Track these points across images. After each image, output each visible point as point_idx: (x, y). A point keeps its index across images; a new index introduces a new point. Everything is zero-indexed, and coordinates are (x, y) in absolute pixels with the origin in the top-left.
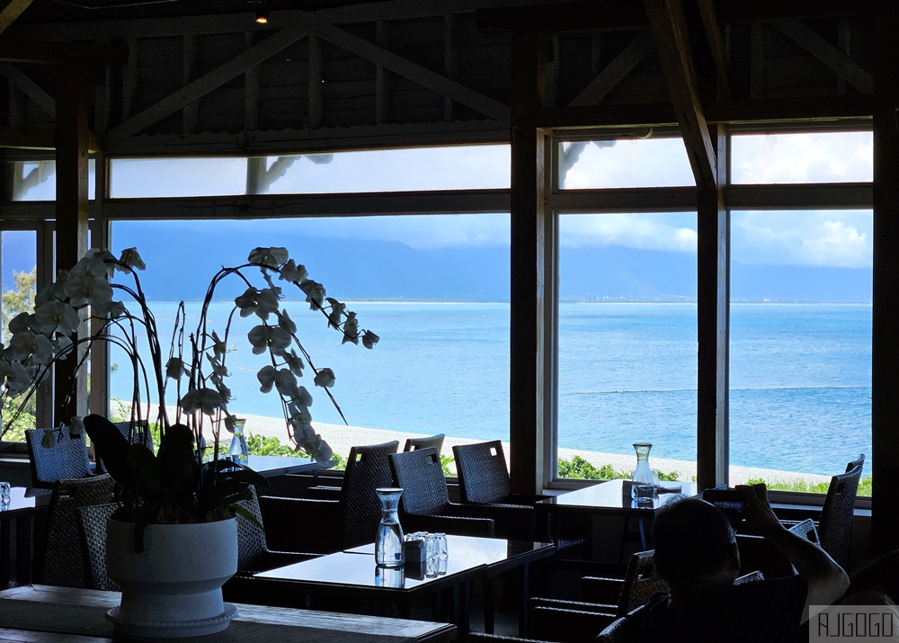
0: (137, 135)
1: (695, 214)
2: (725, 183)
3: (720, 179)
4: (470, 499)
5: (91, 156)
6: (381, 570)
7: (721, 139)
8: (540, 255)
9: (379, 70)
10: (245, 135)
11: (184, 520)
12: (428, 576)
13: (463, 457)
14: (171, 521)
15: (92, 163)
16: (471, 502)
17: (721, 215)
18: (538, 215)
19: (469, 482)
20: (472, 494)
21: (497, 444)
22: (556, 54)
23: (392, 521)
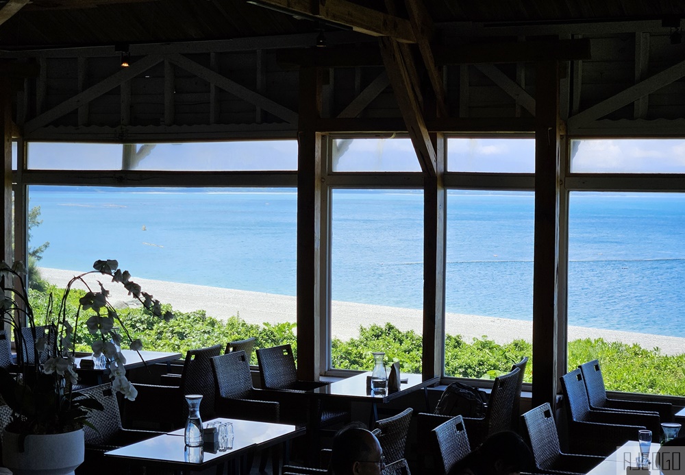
0: (46, 126)
1: (423, 191)
2: (443, 170)
3: (438, 168)
4: (268, 385)
5: (14, 140)
6: (188, 447)
7: (440, 141)
8: (317, 218)
9: (212, 86)
10: (121, 128)
11: (50, 432)
12: (220, 451)
13: (263, 357)
14: (41, 433)
15: (15, 146)
16: (268, 388)
17: (440, 193)
18: (316, 192)
19: (267, 374)
20: (269, 381)
21: (288, 347)
22: (331, 79)
23: (196, 416)
